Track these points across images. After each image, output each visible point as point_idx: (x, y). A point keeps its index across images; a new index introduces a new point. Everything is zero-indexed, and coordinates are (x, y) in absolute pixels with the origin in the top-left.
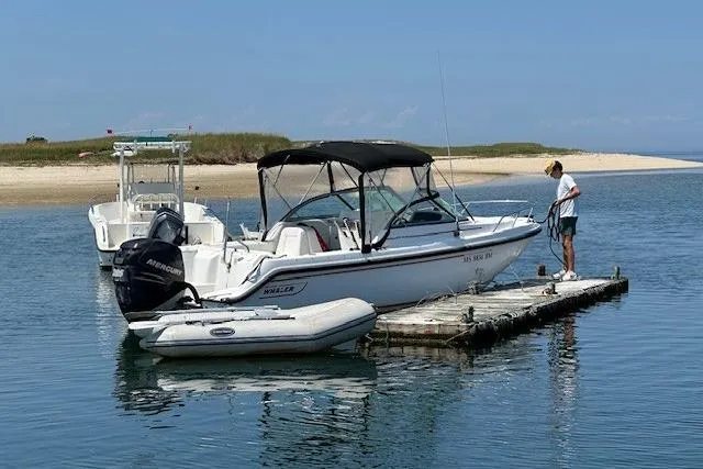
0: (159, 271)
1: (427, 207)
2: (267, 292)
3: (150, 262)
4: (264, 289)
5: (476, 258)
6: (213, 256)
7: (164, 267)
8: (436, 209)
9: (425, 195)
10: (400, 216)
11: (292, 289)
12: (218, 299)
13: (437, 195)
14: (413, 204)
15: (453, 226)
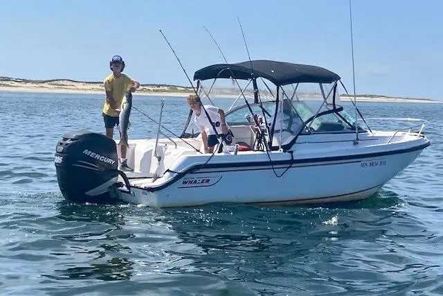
0: (94, 160)
1: (333, 119)
2: (186, 183)
3: (86, 152)
4: (182, 180)
5: (372, 165)
6: (148, 150)
7: (98, 156)
8: (339, 121)
9: (331, 108)
10: (308, 125)
11: (208, 181)
12: (143, 186)
13: (341, 109)
14: (319, 115)
15: (353, 136)
